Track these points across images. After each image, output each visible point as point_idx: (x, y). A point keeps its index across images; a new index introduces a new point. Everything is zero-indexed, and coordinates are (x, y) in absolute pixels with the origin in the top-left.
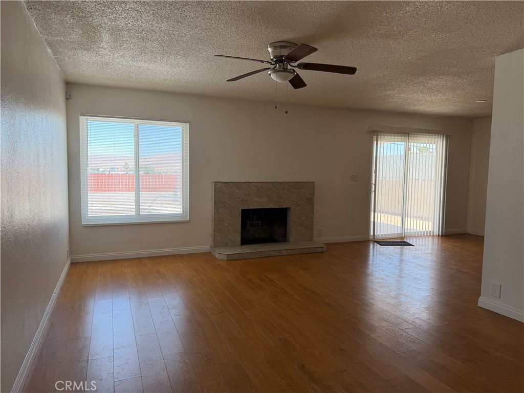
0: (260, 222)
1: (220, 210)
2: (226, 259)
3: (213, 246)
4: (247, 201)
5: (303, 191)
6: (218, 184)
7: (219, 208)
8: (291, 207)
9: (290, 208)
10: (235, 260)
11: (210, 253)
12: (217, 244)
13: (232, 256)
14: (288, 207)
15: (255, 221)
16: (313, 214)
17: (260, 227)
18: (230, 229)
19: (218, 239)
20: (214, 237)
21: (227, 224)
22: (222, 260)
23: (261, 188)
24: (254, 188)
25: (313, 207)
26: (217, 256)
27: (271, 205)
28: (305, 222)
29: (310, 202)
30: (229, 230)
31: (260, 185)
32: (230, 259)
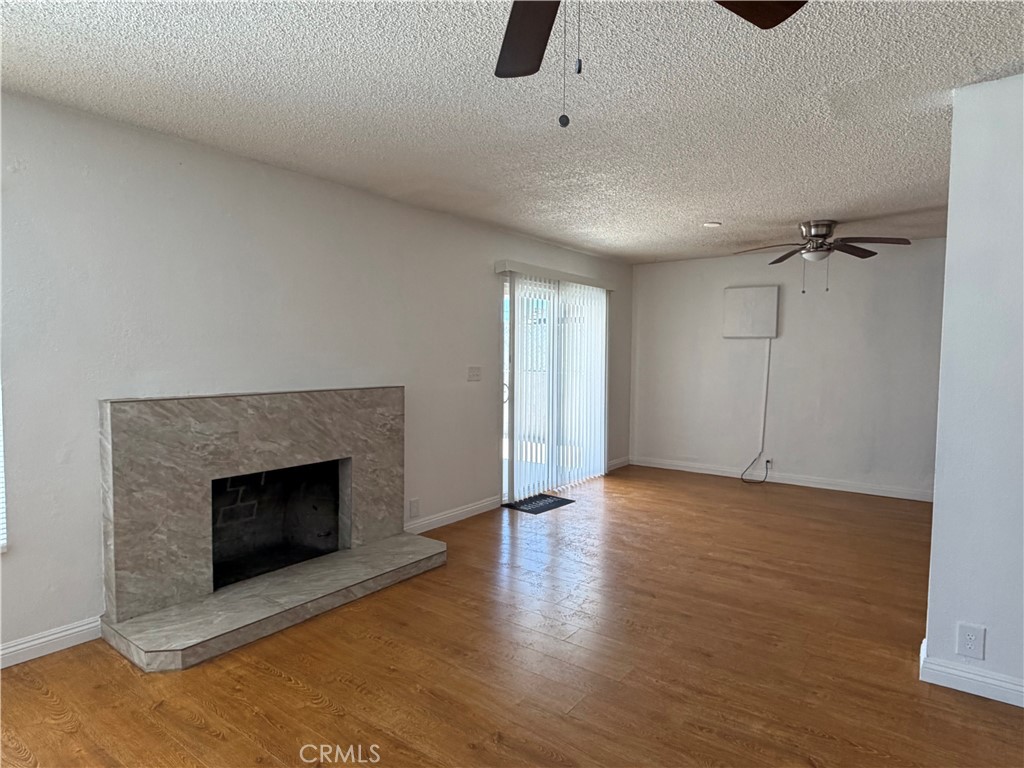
0: (255, 502)
1: (138, 495)
2: (178, 664)
3: (114, 617)
4: (230, 452)
5: (380, 410)
6: (127, 407)
7: (134, 487)
8: (353, 456)
9: (350, 458)
10: (211, 661)
11: (102, 640)
12: (128, 606)
13: (200, 650)
14: (345, 456)
15: (242, 501)
16: (402, 466)
17: (254, 517)
18: (174, 548)
19: (132, 589)
20: (119, 585)
21: (164, 537)
22: (163, 672)
23: (271, 409)
24: (250, 411)
25: (403, 450)
26: (140, 659)
27: (299, 457)
28: (387, 489)
29: (396, 436)
30: (172, 554)
31: (267, 403)
32: (192, 660)
